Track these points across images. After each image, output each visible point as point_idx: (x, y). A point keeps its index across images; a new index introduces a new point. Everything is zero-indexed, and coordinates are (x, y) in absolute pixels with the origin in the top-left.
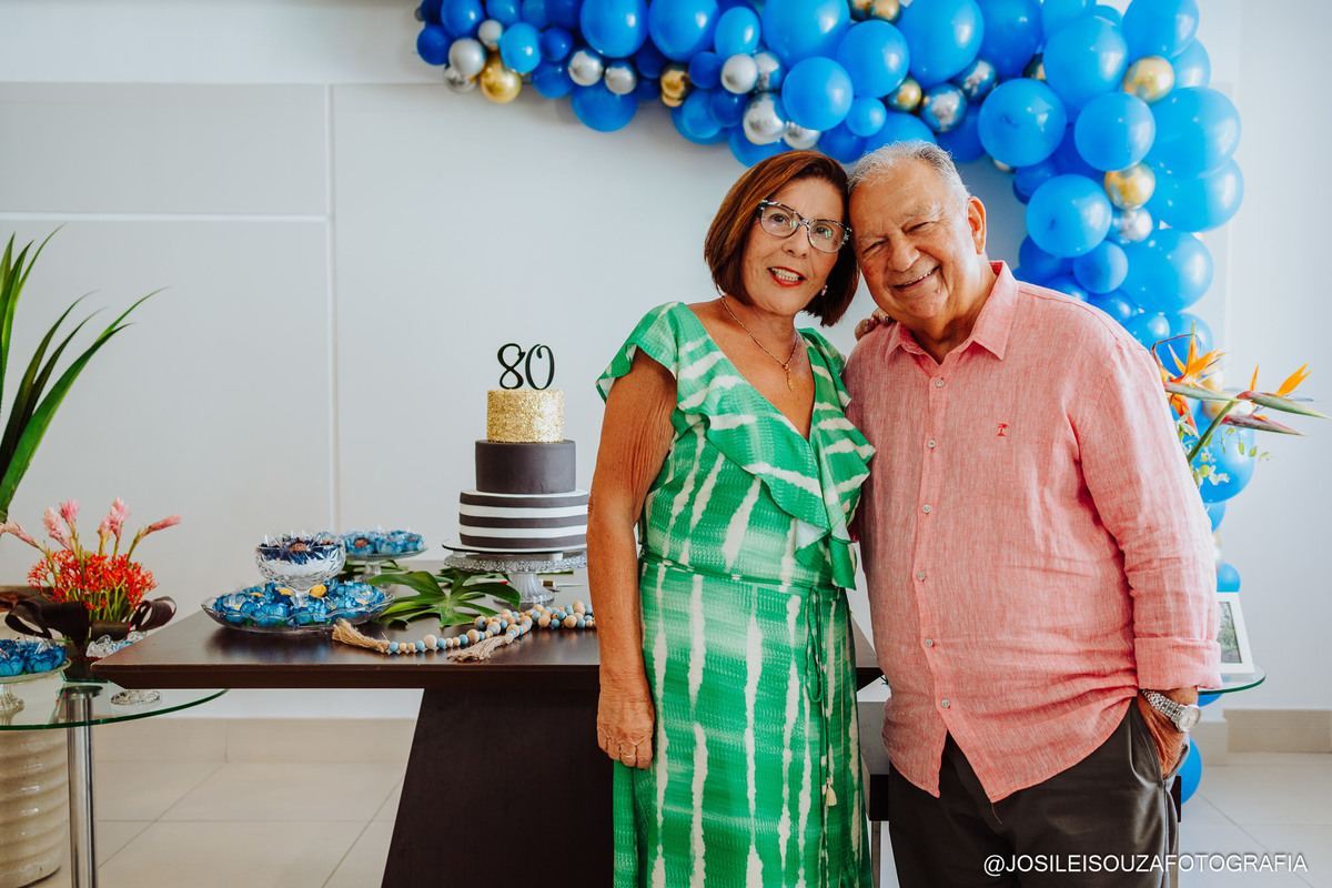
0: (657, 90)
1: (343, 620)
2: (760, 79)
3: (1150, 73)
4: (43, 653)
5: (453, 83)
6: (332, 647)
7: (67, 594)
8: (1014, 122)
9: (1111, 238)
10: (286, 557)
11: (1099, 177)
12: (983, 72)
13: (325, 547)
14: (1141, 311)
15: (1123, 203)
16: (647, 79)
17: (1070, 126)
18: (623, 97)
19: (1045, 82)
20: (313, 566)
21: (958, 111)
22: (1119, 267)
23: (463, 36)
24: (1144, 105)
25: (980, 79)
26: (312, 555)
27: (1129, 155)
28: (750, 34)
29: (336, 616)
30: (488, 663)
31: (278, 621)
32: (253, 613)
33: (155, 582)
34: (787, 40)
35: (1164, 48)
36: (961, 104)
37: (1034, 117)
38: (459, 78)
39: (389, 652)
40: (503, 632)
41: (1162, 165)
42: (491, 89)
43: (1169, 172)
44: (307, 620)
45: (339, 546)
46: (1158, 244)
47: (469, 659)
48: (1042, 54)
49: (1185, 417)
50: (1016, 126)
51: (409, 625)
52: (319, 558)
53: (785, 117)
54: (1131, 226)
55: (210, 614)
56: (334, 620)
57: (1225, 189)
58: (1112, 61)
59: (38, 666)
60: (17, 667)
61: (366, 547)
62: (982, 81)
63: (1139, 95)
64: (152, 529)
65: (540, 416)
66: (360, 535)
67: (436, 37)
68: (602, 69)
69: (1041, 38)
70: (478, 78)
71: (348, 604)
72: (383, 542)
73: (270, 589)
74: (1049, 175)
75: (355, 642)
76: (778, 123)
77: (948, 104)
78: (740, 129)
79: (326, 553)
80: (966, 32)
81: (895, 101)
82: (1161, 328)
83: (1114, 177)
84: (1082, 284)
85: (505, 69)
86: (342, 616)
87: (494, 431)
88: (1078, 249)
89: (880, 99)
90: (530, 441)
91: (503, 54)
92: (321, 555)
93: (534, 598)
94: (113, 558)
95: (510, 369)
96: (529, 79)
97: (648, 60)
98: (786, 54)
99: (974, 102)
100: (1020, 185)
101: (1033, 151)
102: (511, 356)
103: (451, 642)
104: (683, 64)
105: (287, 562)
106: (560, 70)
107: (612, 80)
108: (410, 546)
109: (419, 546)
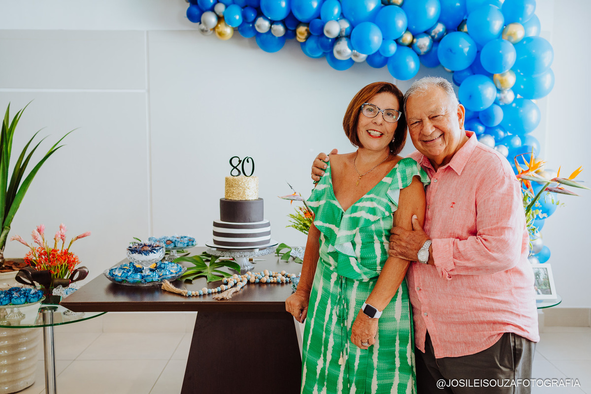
0: (294, 34)
1: (166, 280)
2: (341, 31)
3: (514, 30)
4: (33, 294)
5: (203, 31)
6: (161, 293)
7: (42, 267)
8: (453, 52)
9: (496, 102)
10: (140, 252)
11: (490, 76)
12: (440, 28)
13: (156, 248)
14: (509, 134)
15: (501, 87)
16: (290, 30)
17: (479, 52)
18: (279, 38)
19: (467, 33)
20: (151, 256)
21: (429, 45)
22: (499, 116)
23: (207, 10)
24: (511, 45)
25: (439, 31)
26: (151, 251)
27: (504, 67)
28: (336, 11)
29: (163, 279)
30: (231, 301)
31: (137, 281)
32: (127, 277)
33: (80, 261)
34: (353, 14)
35: (520, 19)
36: (430, 43)
37: (462, 50)
38: (205, 29)
39: (187, 295)
40: (235, 285)
41: (519, 71)
42: (220, 34)
43: (522, 74)
44: (150, 281)
45: (163, 247)
46: (517, 105)
47: (223, 299)
48: (466, 20)
49: (529, 190)
50: (455, 53)
51: (193, 281)
52: (154, 253)
53: (352, 48)
54: (505, 97)
55: (107, 277)
56: (162, 280)
57: (546, 80)
58: (497, 24)
59: (32, 300)
60: (23, 300)
61: (171, 244)
62: (439, 33)
63: (509, 40)
64: (78, 238)
65: (248, 188)
66: (168, 239)
67: (195, 11)
68: (270, 25)
69: (466, 13)
70: (214, 29)
71: (168, 273)
72: (178, 242)
73: (132, 265)
74: (469, 74)
75: (172, 291)
76: (349, 51)
77: (424, 42)
78: (332, 53)
79: (157, 251)
80: (433, 11)
81: (401, 41)
82: (517, 142)
83: (497, 76)
84: (483, 123)
85: (226, 25)
86: (165, 278)
87: (228, 195)
88: (481, 108)
89: (394, 40)
90: (244, 199)
91: (226, 18)
92: (155, 251)
93: (246, 267)
94: (62, 251)
95: (235, 167)
96: (237, 29)
97: (291, 22)
98: (353, 20)
99: (436, 41)
100: (456, 78)
101: (462, 64)
102: (235, 162)
103: (213, 290)
104: (307, 24)
105: (141, 255)
106: (251, 25)
107: (274, 31)
108: (190, 243)
109: (194, 243)
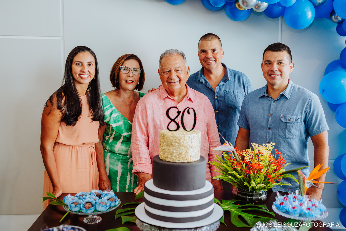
65: (192, 147)
